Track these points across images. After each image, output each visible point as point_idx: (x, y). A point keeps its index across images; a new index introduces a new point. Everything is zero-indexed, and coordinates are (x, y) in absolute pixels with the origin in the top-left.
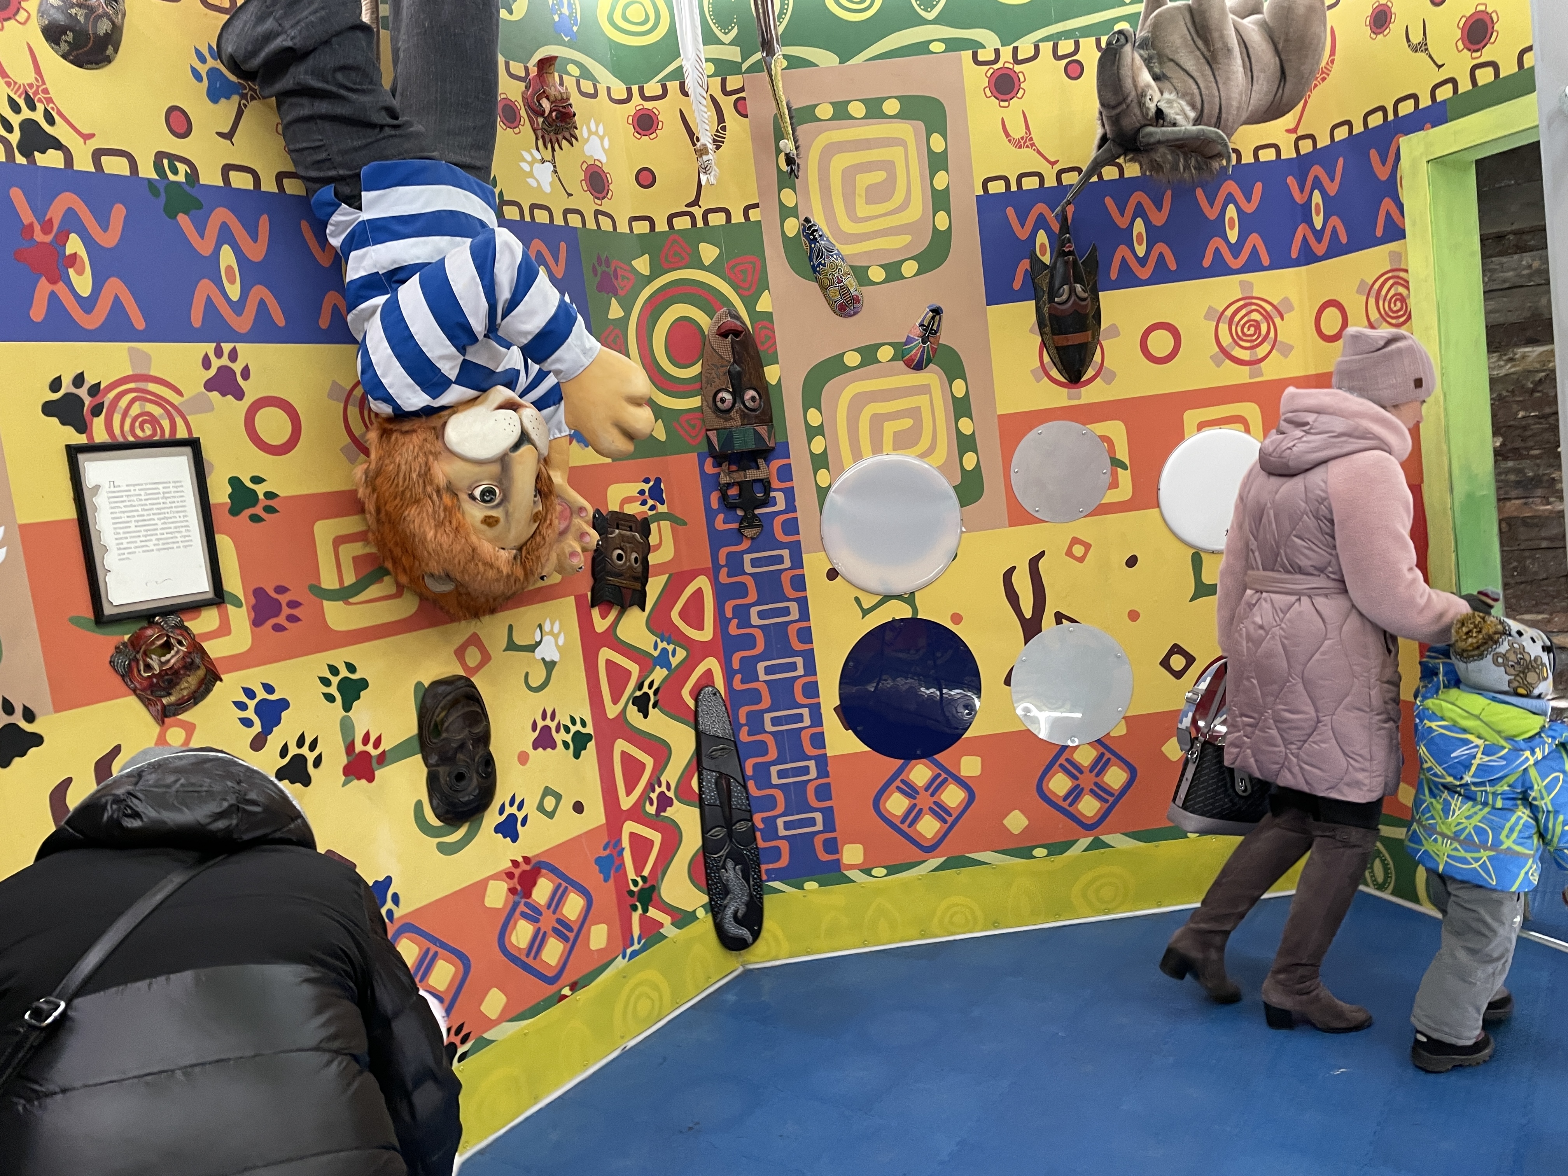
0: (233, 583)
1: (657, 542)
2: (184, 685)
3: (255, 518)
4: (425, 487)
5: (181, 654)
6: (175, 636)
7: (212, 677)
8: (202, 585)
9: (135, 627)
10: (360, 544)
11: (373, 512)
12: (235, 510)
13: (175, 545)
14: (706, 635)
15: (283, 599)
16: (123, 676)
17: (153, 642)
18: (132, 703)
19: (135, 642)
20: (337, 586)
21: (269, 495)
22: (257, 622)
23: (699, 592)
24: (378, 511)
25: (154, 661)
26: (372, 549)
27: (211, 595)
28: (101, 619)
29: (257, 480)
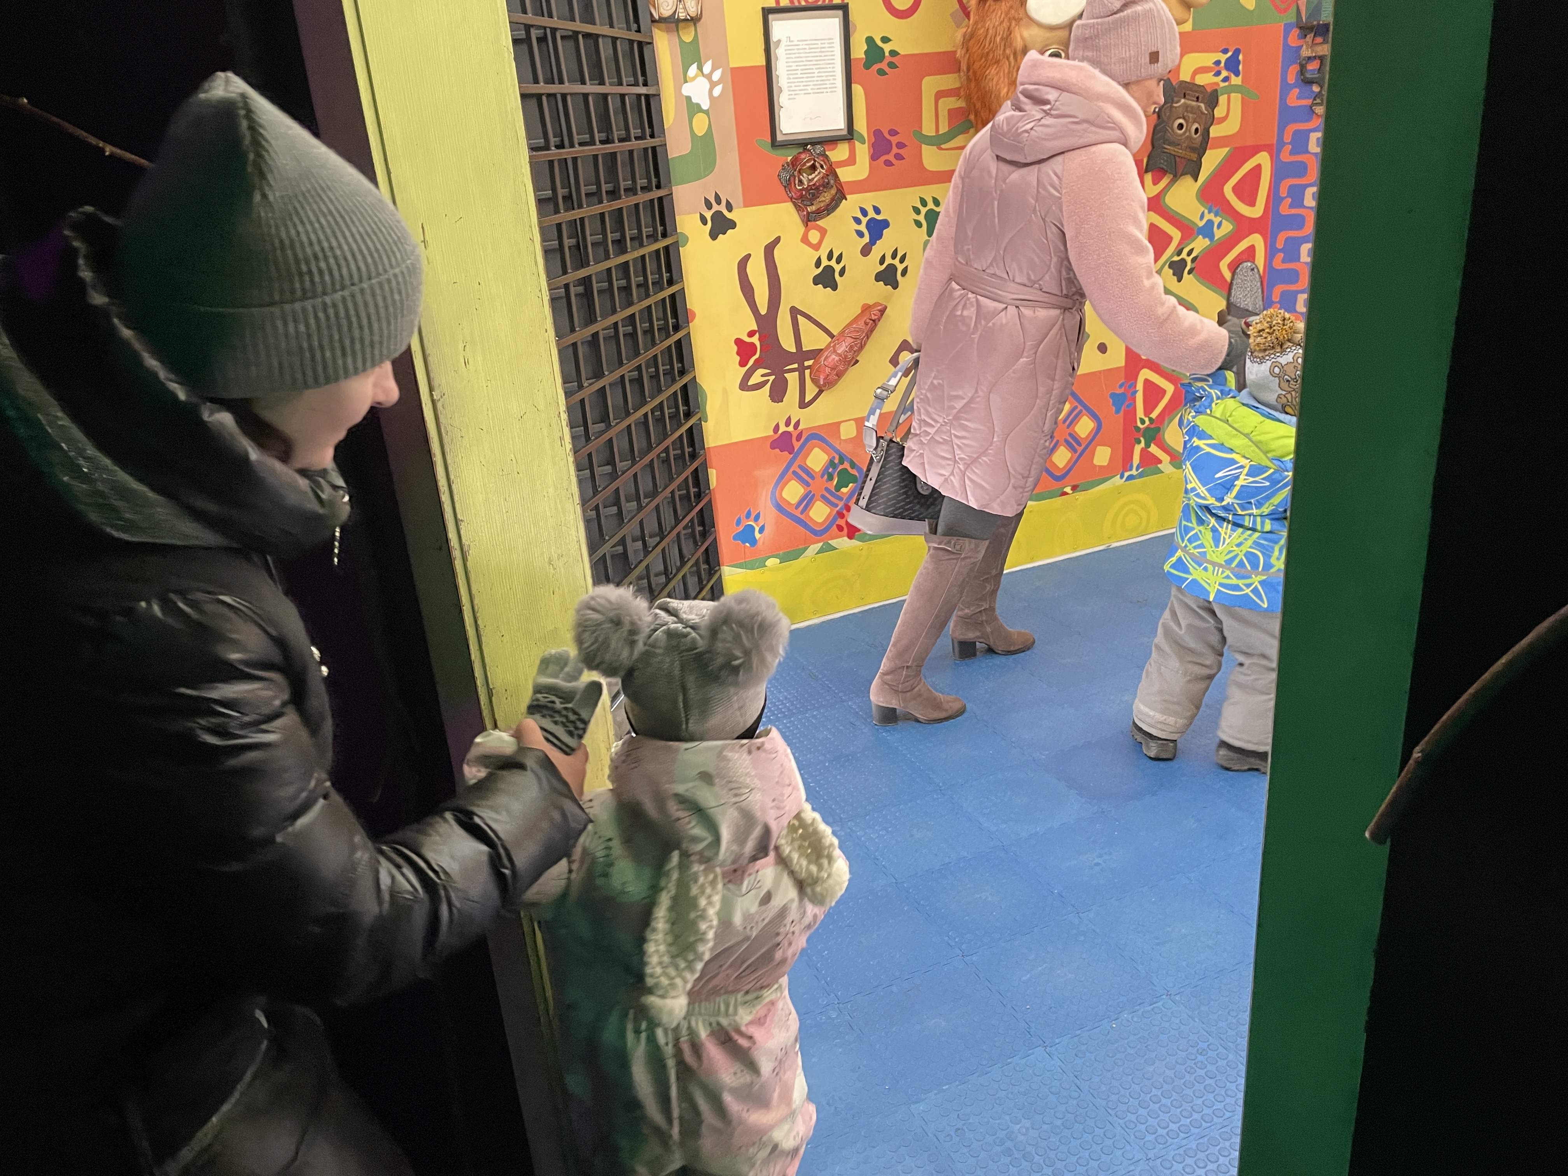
0: (861, 125)
1: (1224, 114)
2: (822, 199)
3: (881, 72)
4: (1004, 50)
5: (822, 175)
6: (820, 161)
7: (841, 196)
8: (839, 123)
9: (794, 152)
10: (953, 99)
11: (965, 70)
12: (868, 65)
13: (825, 90)
14: (1255, 212)
15: (894, 140)
16: (785, 187)
17: (804, 164)
18: (789, 206)
19: (795, 162)
20: (934, 134)
21: (893, 53)
22: (874, 157)
23: (1258, 168)
24: (968, 70)
25: (805, 178)
26: (961, 104)
27: (845, 132)
28: (775, 144)
29: (885, 40)
